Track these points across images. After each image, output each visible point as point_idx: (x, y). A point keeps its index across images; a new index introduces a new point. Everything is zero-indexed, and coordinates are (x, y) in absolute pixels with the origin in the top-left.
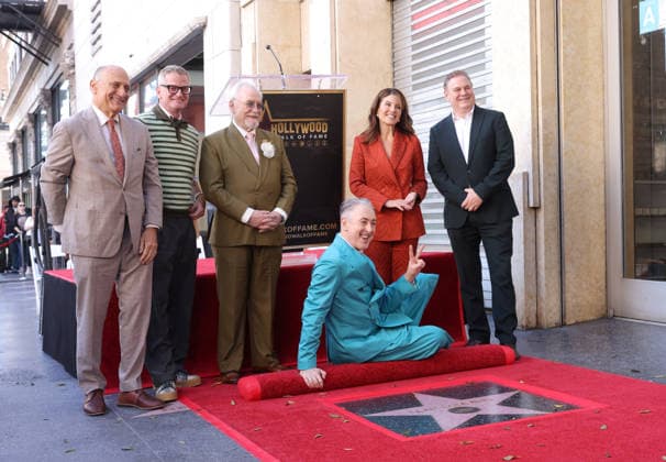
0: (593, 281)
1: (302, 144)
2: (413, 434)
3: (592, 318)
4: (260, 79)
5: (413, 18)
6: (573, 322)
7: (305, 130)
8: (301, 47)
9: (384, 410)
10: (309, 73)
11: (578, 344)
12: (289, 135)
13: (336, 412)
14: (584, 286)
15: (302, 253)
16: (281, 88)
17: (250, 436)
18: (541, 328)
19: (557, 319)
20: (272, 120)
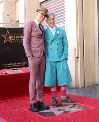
0: (92, 76)
1: (18, 41)
2: (48, 117)
3: (92, 85)
4: (6, 24)
6: (87, 86)
7: (18, 38)
8: (16, 14)
10: (18, 21)
11: (89, 92)
12: (14, 39)
13: (28, 112)
14: (90, 77)
15: (18, 70)
16: (12, 26)
17: (5, 119)
18: (79, 88)
19: (83, 85)
20: (9, 35)
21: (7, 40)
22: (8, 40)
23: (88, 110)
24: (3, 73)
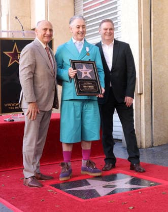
2: (86, 199)
3: (165, 143)
4: (13, 32)
5: (84, 5)
6: (157, 145)
8: (30, 17)
9: (73, 188)
10: (34, 29)
11: (160, 155)
13: (51, 189)
14: (162, 129)
16: (23, 37)
17: (10, 201)
18: (143, 148)
19: (150, 143)
20: (18, 52)
21: (14, 60)
22: (16, 61)
23: (160, 187)
24: (7, 120)
